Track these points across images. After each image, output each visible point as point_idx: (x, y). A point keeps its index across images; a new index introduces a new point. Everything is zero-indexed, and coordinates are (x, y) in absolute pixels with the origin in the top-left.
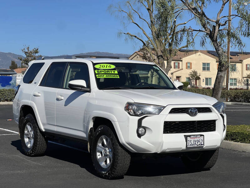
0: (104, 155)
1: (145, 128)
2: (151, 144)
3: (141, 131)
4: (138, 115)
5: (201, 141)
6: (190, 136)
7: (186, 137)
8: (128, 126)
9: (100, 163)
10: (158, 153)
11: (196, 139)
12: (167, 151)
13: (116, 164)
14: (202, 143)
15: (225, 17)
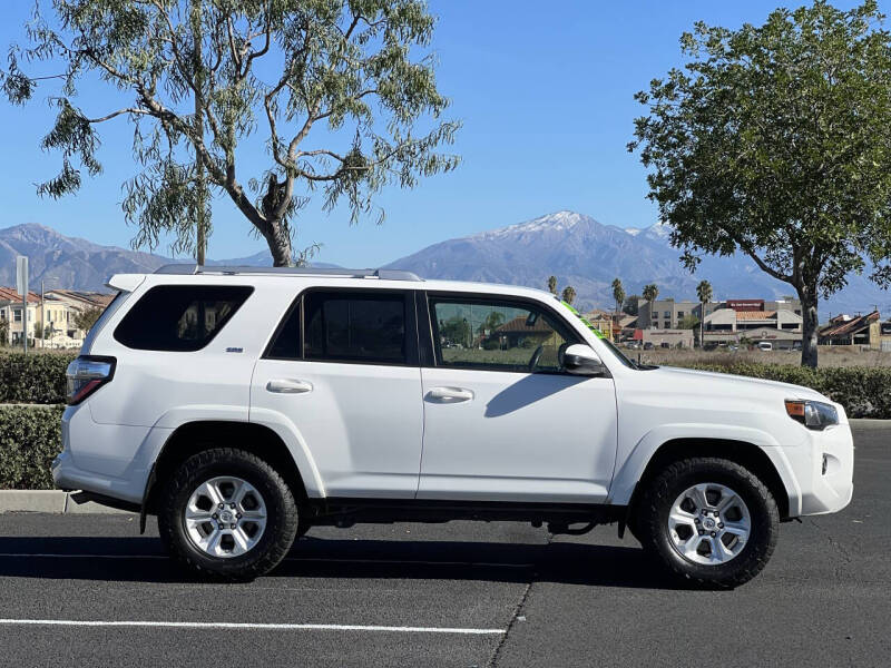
0: (698, 533)
2: (837, 492)
15: (306, 154)
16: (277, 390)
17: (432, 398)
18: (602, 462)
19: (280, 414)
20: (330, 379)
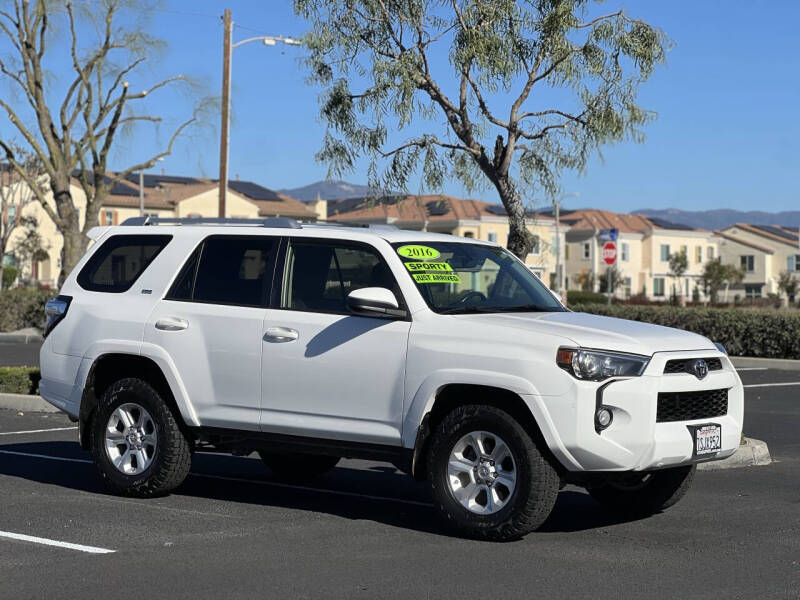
0: (476, 481)
1: (610, 410)
2: (627, 448)
3: (603, 416)
4: (592, 378)
5: (716, 439)
6: (699, 427)
7: (693, 430)
8: (574, 406)
9: (461, 502)
10: (637, 469)
11: (709, 435)
12: (658, 465)
13: (532, 501)
14: (718, 445)
15: (531, 114)
16: (162, 327)
17: (270, 338)
18: (394, 406)
19: (163, 349)
20: (200, 317)
